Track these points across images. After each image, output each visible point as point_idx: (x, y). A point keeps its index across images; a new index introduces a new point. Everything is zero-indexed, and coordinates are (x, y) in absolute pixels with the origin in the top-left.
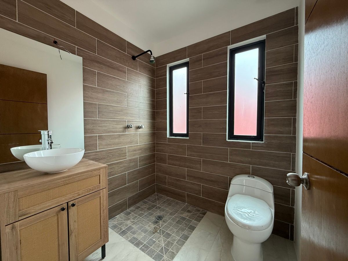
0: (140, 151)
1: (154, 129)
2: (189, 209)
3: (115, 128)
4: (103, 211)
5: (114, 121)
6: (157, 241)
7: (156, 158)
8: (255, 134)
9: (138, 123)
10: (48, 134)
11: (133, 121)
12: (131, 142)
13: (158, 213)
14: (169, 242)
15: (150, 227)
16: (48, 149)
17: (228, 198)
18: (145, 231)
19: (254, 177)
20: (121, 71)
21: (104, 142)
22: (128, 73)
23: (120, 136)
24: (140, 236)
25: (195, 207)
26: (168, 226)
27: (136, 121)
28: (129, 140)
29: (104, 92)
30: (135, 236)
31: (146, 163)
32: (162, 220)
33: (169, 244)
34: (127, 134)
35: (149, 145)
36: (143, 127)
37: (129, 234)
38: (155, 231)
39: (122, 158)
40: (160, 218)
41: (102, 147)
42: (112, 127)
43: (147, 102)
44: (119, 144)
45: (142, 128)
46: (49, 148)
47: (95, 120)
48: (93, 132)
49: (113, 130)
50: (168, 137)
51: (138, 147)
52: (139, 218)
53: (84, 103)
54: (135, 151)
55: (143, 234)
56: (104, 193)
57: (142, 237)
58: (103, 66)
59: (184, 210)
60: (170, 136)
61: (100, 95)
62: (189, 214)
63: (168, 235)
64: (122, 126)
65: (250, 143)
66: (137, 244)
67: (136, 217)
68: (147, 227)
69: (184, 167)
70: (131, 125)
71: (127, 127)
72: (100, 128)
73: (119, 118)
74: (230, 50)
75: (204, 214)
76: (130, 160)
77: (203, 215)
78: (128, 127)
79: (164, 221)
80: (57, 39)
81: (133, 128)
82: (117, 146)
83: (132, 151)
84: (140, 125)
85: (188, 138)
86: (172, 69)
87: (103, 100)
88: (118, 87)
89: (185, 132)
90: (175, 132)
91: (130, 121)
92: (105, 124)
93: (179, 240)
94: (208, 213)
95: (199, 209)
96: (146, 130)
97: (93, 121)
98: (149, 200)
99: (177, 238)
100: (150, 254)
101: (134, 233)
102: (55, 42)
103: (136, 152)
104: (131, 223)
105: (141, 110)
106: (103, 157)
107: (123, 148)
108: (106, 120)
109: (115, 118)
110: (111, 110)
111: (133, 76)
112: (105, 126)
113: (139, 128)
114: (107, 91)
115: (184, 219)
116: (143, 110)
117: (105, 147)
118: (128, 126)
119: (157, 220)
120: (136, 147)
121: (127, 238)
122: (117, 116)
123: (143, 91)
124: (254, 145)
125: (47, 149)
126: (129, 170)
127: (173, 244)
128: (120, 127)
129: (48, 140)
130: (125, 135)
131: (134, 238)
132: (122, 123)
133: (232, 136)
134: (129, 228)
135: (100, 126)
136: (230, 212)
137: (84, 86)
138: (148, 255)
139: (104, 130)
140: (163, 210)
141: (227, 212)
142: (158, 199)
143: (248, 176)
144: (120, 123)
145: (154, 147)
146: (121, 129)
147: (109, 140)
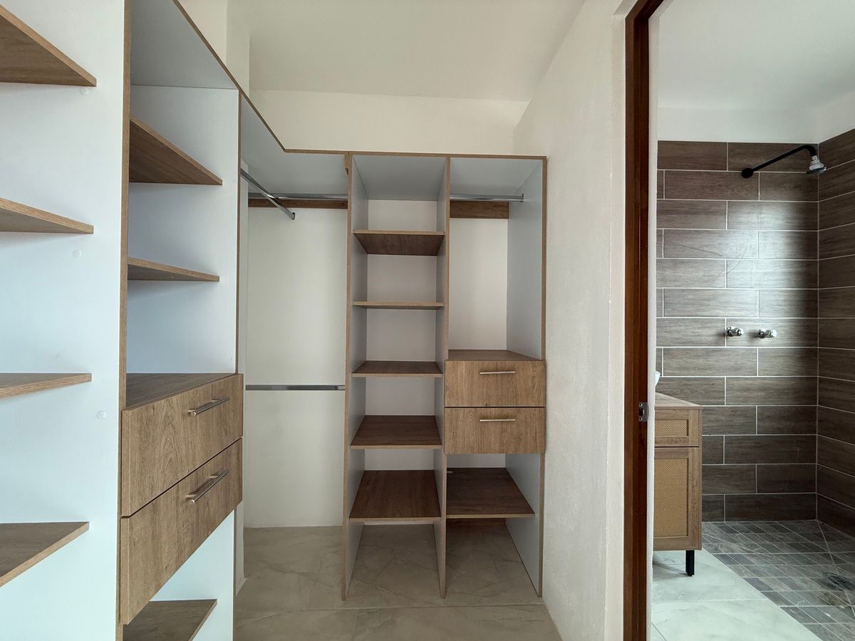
0: (763, 394)
1: (810, 339)
3: (699, 335)
5: (696, 321)
7: (820, 421)
9: (758, 324)
11: (741, 320)
12: (736, 369)
13: (835, 570)
20: (714, 213)
21: (674, 363)
22: (732, 212)
23: (708, 353)
27: (751, 320)
28: (732, 363)
29: (676, 265)
31: (780, 426)
34: (727, 350)
35: (793, 382)
36: (774, 333)
39: (712, 400)
41: (670, 371)
42: (692, 334)
43: (785, 270)
44: (706, 369)
45: (771, 336)
49: (694, 339)
51: (756, 383)
52: (767, 552)
54: (748, 390)
56: (696, 455)
58: (675, 216)
61: (669, 273)
64: (713, 331)
67: (755, 545)
70: (739, 330)
71: (726, 334)
72: (667, 335)
73: (707, 314)
76: (734, 410)
78: (729, 334)
81: (744, 337)
82: (700, 373)
83: (738, 390)
84: (765, 330)
87: (674, 281)
88: (706, 248)
91: (736, 320)
92: (678, 328)
96: (781, 342)
98: (793, 528)
103: (750, 395)
104: (740, 549)
105: (767, 293)
106: (671, 391)
107: (717, 379)
108: (679, 320)
109: (699, 313)
110: (689, 300)
111: (745, 215)
112: (676, 331)
113: (760, 335)
114: (682, 262)
116: (772, 291)
117: (677, 372)
118: (728, 331)
119: (833, 583)
120: (750, 382)
122: (704, 311)
123: (774, 243)
126: (730, 433)
128: (708, 333)
130: (721, 350)
132: (714, 324)
135: (668, 331)
139: (676, 339)
142: (830, 539)
144: (709, 325)
145: (814, 389)
146: (711, 339)
147: (685, 359)
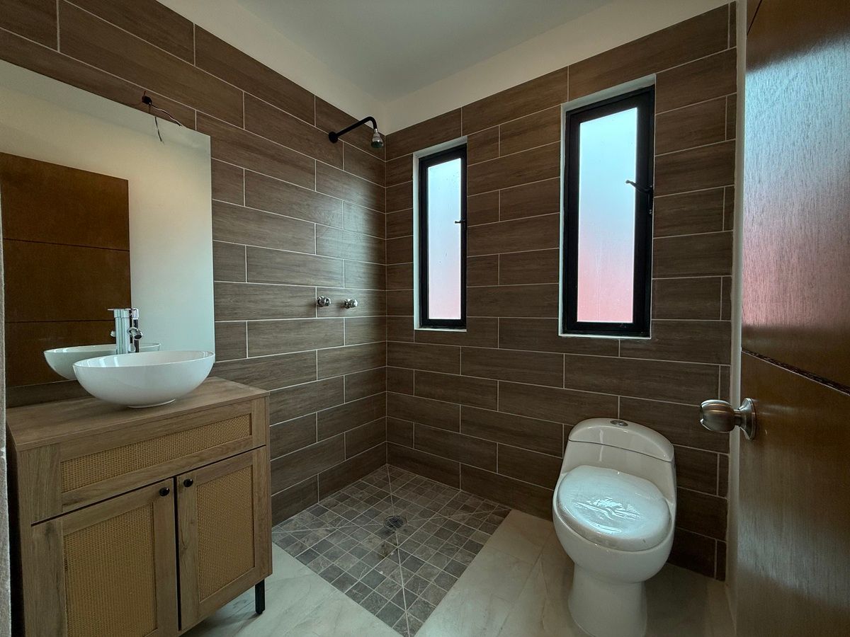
0: (349, 363)
1: (381, 310)
2: (469, 502)
3: (289, 306)
4: (260, 499)
5: (286, 289)
6: (388, 577)
7: (388, 379)
8: (628, 318)
9: (344, 294)
10: (131, 317)
11: (331, 290)
12: (326, 341)
13: (393, 511)
14: (416, 579)
15: (372, 543)
16: (129, 352)
17: (562, 475)
18: (361, 553)
19: (626, 425)
20: (303, 168)
21: (261, 340)
22: (320, 174)
23: (300, 325)
24: (349, 565)
25: (480, 499)
26: (416, 543)
27: (338, 290)
28: (322, 335)
29: (261, 218)
30: (336, 563)
31: (362, 391)
32: (402, 528)
33: (416, 584)
34: (318, 321)
35: (370, 348)
36: (356, 304)
37: (321, 557)
38: (384, 552)
39: (305, 377)
40: (396, 523)
41: (258, 351)
42: (282, 304)
43: (364, 244)
44: (297, 344)
45: (354, 306)
46: (132, 350)
47: (241, 285)
48: (236, 313)
49: (285, 310)
50: (415, 329)
51: (343, 352)
52: (346, 522)
53: (215, 245)
54: (336, 360)
55: (357, 560)
56: (262, 460)
57: (351, 566)
58: (259, 157)
59: (455, 505)
60: (421, 327)
61: (252, 227)
62: (467, 515)
63: (416, 563)
64: (305, 301)
65: (616, 341)
66: (340, 581)
67: (339, 519)
68: (364, 544)
69: (457, 401)
70: (327, 300)
71: (317, 304)
72: (252, 306)
73: (298, 281)
74: (568, 113)
75: (505, 515)
76: (325, 384)
77: (501, 518)
78: (320, 304)
79: (405, 530)
80: (151, 93)
81: (332, 307)
82: (293, 349)
83: (328, 363)
84: (349, 300)
85: (465, 331)
86: (425, 163)
87: (260, 238)
88: (294, 207)
89: (458, 316)
90: (433, 315)
91: (325, 290)
92: (264, 297)
93: (442, 575)
94: (514, 513)
95: (492, 503)
96: (361, 312)
97: (236, 289)
98: (371, 481)
99: (435, 571)
100: (372, 605)
101: (333, 556)
102: (147, 100)
103: (338, 365)
104: (325, 533)
105: (351, 264)
106: (259, 375)
107: (309, 353)
108: (268, 287)
109: (289, 280)
110: (278, 263)
111: (332, 181)
112: (264, 301)
113: (346, 305)
114: (269, 217)
115: (455, 526)
116: (355, 263)
117: (265, 350)
118: (319, 300)
119: (389, 528)
120: (338, 352)
121: (316, 568)
122: (295, 278)
123: (355, 217)
124: (627, 345)
125: (127, 351)
126: (322, 408)
127: (427, 583)
128: (300, 303)
129: (130, 332)
130: (312, 321)
131: (334, 568)
132: (305, 294)
133: (571, 322)
134: (323, 546)
135: (253, 299)
136: (565, 508)
137: (214, 204)
138: (367, 608)
139: (263, 310)
140: (404, 506)
141: (559, 506)
142: (393, 479)
143: (613, 422)
144: (299, 294)
145: (384, 353)
146: (302, 309)
147: (274, 335)
